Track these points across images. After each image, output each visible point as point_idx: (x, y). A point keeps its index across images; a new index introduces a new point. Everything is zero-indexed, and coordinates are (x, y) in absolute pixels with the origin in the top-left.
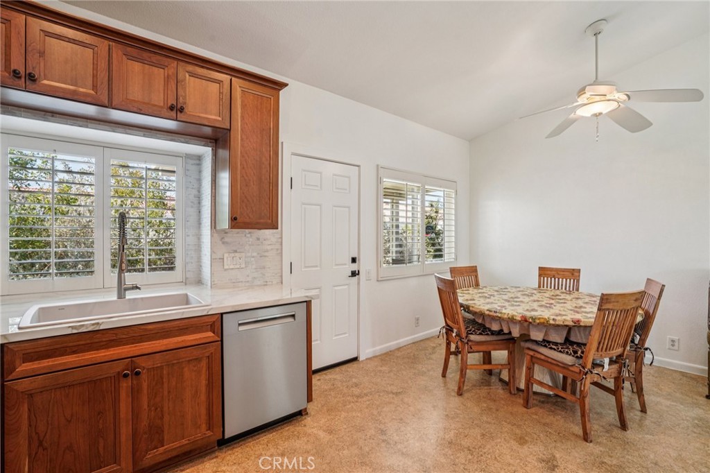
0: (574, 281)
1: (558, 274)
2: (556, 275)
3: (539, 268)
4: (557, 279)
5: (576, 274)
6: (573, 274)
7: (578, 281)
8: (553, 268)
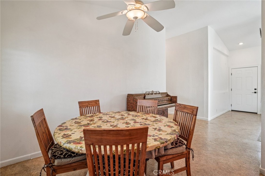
0: (97, 107)
1: (89, 104)
2: (88, 105)
3: (79, 102)
4: (89, 107)
5: (98, 103)
6: (96, 103)
7: (99, 106)
8: (86, 101)
